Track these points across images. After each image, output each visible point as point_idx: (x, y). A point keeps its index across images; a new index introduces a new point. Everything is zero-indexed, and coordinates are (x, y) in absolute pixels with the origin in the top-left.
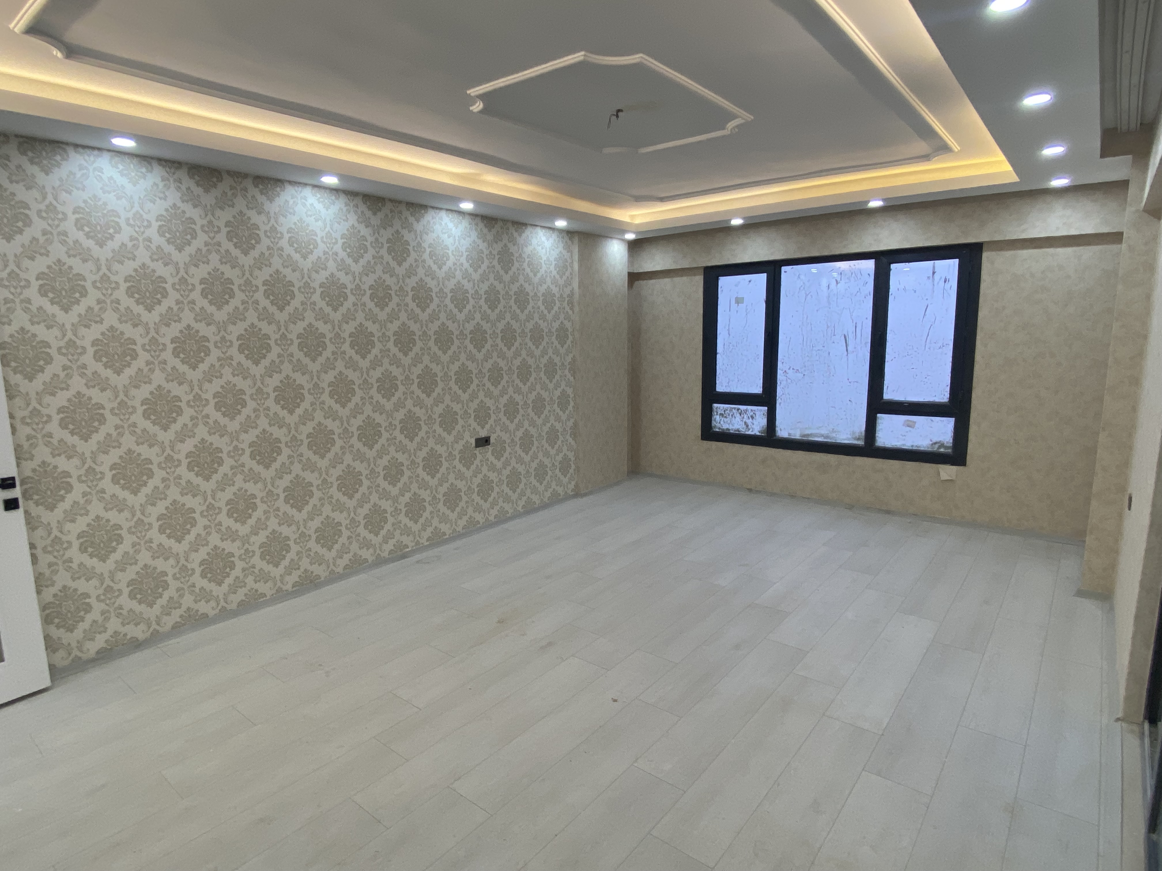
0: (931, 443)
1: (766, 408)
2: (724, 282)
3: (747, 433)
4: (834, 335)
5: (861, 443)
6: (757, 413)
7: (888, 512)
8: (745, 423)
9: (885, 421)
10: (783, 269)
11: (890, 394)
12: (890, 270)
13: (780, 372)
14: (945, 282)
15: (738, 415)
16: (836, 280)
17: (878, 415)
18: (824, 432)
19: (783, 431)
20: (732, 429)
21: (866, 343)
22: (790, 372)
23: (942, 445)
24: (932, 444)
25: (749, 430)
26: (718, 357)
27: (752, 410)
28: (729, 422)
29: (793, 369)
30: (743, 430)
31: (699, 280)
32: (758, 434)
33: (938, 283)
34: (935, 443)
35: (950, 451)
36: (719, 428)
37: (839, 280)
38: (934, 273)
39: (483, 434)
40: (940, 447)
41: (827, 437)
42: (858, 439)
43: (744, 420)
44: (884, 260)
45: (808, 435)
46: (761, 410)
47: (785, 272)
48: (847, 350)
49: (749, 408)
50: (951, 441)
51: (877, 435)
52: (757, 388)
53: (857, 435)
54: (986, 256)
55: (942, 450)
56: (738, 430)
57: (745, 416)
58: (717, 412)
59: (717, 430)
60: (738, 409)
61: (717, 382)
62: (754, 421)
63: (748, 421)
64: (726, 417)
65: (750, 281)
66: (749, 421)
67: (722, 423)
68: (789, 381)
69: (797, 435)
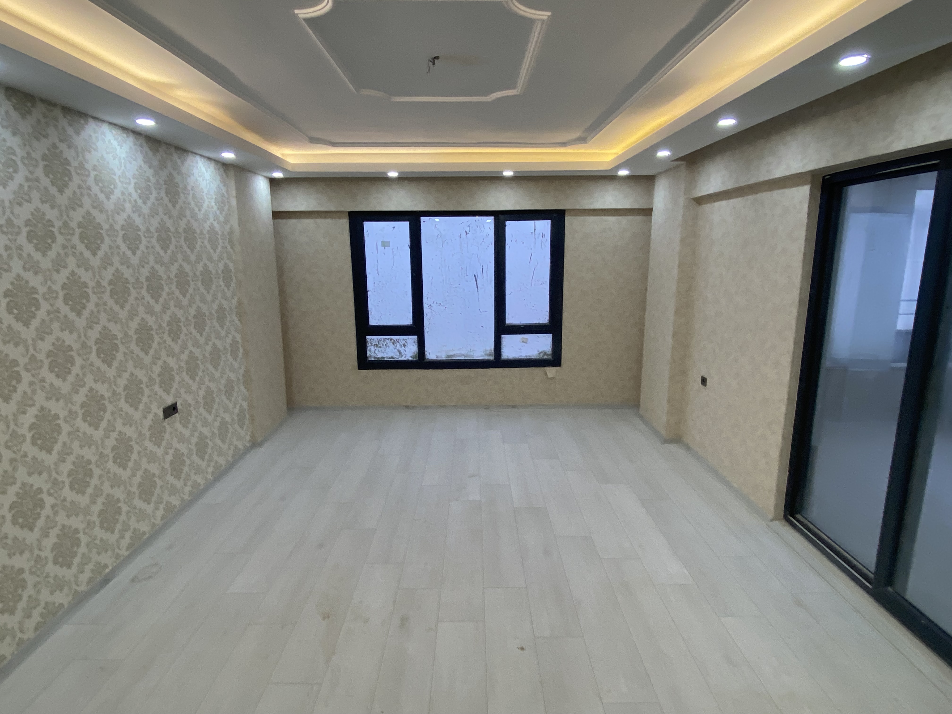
0: (538, 352)
1: (416, 337)
2: (369, 227)
3: (400, 359)
4: (467, 275)
5: (492, 358)
6: (408, 341)
7: (514, 407)
8: (398, 351)
9: (507, 339)
10: (422, 219)
11: (511, 319)
12: (505, 226)
13: (425, 306)
14: (542, 236)
15: (391, 344)
16: (466, 232)
17: (503, 336)
18: (464, 352)
19: (431, 355)
20: (387, 357)
21: (491, 281)
22: (434, 305)
23: (545, 354)
24: (539, 354)
25: (402, 356)
26: (369, 293)
27: (403, 339)
28: (383, 351)
29: (436, 303)
30: (397, 357)
31: (344, 224)
32: (410, 359)
33: (538, 238)
34: (541, 353)
35: (550, 357)
36: (374, 358)
37: (468, 231)
38: (535, 230)
39: (169, 401)
40: (543, 356)
41: (467, 356)
42: (490, 355)
43: (397, 348)
44: (502, 217)
45: (452, 356)
46: (411, 339)
47: (424, 222)
48: (477, 287)
49: (402, 337)
50: (551, 350)
51: (502, 350)
52: (407, 320)
53: (488, 352)
54: (568, 219)
55: (545, 357)
56: (392, 358)
57: (398, 345)
58: (371, 344)
59: (373, 359)
60: (391, 339)
61: (370, 316)
62: (406, 348)
63: (400, 349)
64: (380, 347)
65: (394, 228)
66: (402, 349)
67: (377, 352)
68: (434, 313)
69: (443, 357)
